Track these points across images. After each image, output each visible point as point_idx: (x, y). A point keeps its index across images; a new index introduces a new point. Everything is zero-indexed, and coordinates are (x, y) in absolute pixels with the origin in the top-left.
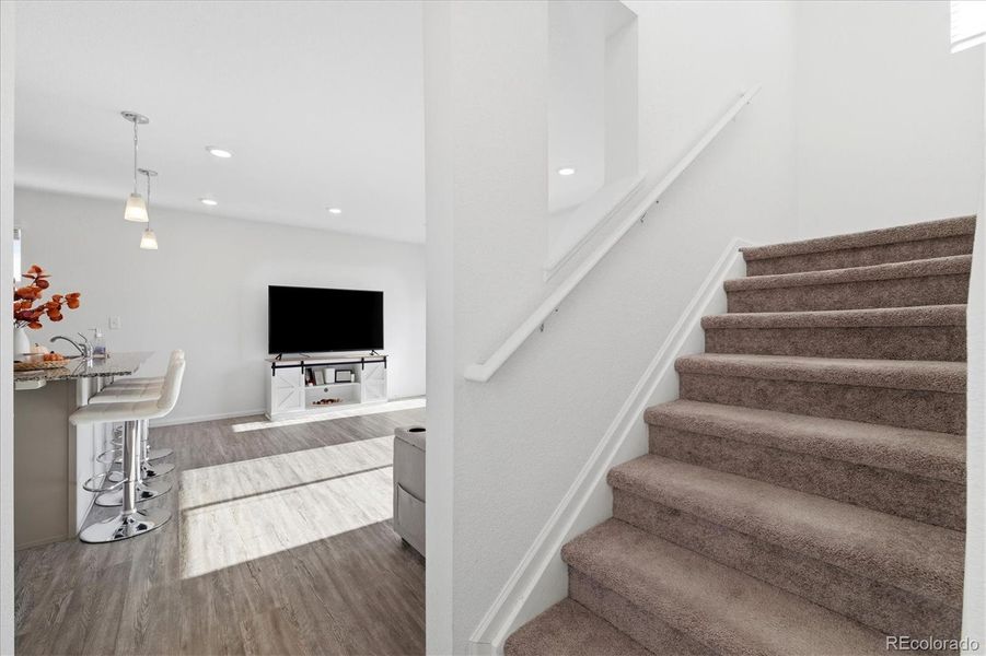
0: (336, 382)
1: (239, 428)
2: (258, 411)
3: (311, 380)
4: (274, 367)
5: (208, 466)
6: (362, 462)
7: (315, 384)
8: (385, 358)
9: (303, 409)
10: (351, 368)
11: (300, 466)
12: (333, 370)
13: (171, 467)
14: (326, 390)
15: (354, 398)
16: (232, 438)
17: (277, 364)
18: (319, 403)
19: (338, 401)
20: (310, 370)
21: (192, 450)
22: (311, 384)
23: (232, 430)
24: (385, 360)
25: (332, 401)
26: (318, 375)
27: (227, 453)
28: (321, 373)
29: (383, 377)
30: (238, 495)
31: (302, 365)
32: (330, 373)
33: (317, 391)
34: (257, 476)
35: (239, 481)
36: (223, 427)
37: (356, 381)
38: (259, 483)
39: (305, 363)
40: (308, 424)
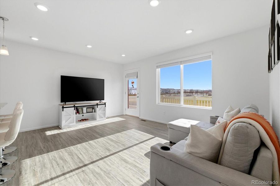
0: (87, 112)
1: (48, 133)
2: (55, 125)
3: (78, 112)
4: (63, 108)
5: (35, 156)
6: (109, 150)
7: (79, 114)
8: (105, 103)
9: (75, 123)
10: (93, 107)
11: (81, 154)
12: (86, 108)
13: (16, 158)
14: (83, 116)
15: (94, 119)
16: (46, 139)
17: (64, 106)
18: (80, 121)
19: (88, 119)
20: (77, 108)
21: (26, 147)
22: (78, 114)
23: (45, 134)
24: (105, 104)
25: (86, 120)
26: (80, 110)
27: (44, 148)
28: (81, 109)
29: (105, 110)
30: (53, 176)
31: (74, 107)
32: (85, 109)
33: (80, 116)
34: (61, 162)
35: (53, 166)
36: (41, 133)
37: (95, 112)
38: (63, 167)
39: (76, 106)
40: (78, 130)
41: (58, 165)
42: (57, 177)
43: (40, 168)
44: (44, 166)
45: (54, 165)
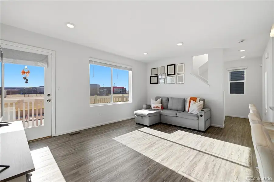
41: (215, 165)
42: (223, 159)
43: (231, 175)
44: (226, 174)
45: (218, 167)
